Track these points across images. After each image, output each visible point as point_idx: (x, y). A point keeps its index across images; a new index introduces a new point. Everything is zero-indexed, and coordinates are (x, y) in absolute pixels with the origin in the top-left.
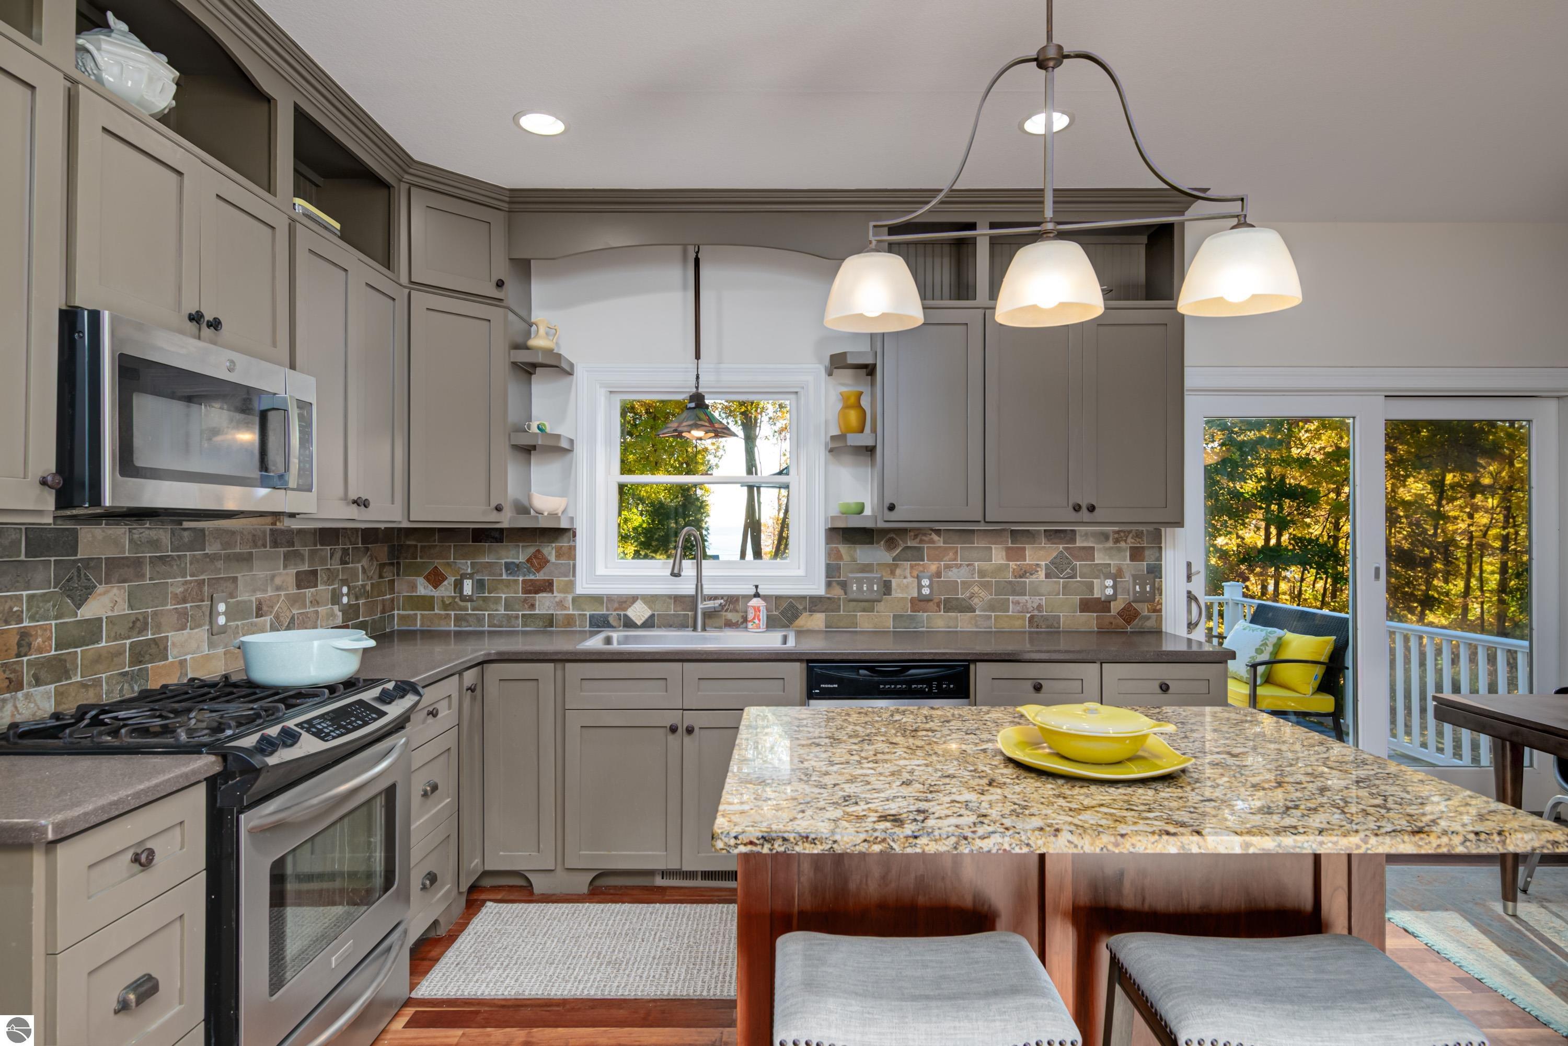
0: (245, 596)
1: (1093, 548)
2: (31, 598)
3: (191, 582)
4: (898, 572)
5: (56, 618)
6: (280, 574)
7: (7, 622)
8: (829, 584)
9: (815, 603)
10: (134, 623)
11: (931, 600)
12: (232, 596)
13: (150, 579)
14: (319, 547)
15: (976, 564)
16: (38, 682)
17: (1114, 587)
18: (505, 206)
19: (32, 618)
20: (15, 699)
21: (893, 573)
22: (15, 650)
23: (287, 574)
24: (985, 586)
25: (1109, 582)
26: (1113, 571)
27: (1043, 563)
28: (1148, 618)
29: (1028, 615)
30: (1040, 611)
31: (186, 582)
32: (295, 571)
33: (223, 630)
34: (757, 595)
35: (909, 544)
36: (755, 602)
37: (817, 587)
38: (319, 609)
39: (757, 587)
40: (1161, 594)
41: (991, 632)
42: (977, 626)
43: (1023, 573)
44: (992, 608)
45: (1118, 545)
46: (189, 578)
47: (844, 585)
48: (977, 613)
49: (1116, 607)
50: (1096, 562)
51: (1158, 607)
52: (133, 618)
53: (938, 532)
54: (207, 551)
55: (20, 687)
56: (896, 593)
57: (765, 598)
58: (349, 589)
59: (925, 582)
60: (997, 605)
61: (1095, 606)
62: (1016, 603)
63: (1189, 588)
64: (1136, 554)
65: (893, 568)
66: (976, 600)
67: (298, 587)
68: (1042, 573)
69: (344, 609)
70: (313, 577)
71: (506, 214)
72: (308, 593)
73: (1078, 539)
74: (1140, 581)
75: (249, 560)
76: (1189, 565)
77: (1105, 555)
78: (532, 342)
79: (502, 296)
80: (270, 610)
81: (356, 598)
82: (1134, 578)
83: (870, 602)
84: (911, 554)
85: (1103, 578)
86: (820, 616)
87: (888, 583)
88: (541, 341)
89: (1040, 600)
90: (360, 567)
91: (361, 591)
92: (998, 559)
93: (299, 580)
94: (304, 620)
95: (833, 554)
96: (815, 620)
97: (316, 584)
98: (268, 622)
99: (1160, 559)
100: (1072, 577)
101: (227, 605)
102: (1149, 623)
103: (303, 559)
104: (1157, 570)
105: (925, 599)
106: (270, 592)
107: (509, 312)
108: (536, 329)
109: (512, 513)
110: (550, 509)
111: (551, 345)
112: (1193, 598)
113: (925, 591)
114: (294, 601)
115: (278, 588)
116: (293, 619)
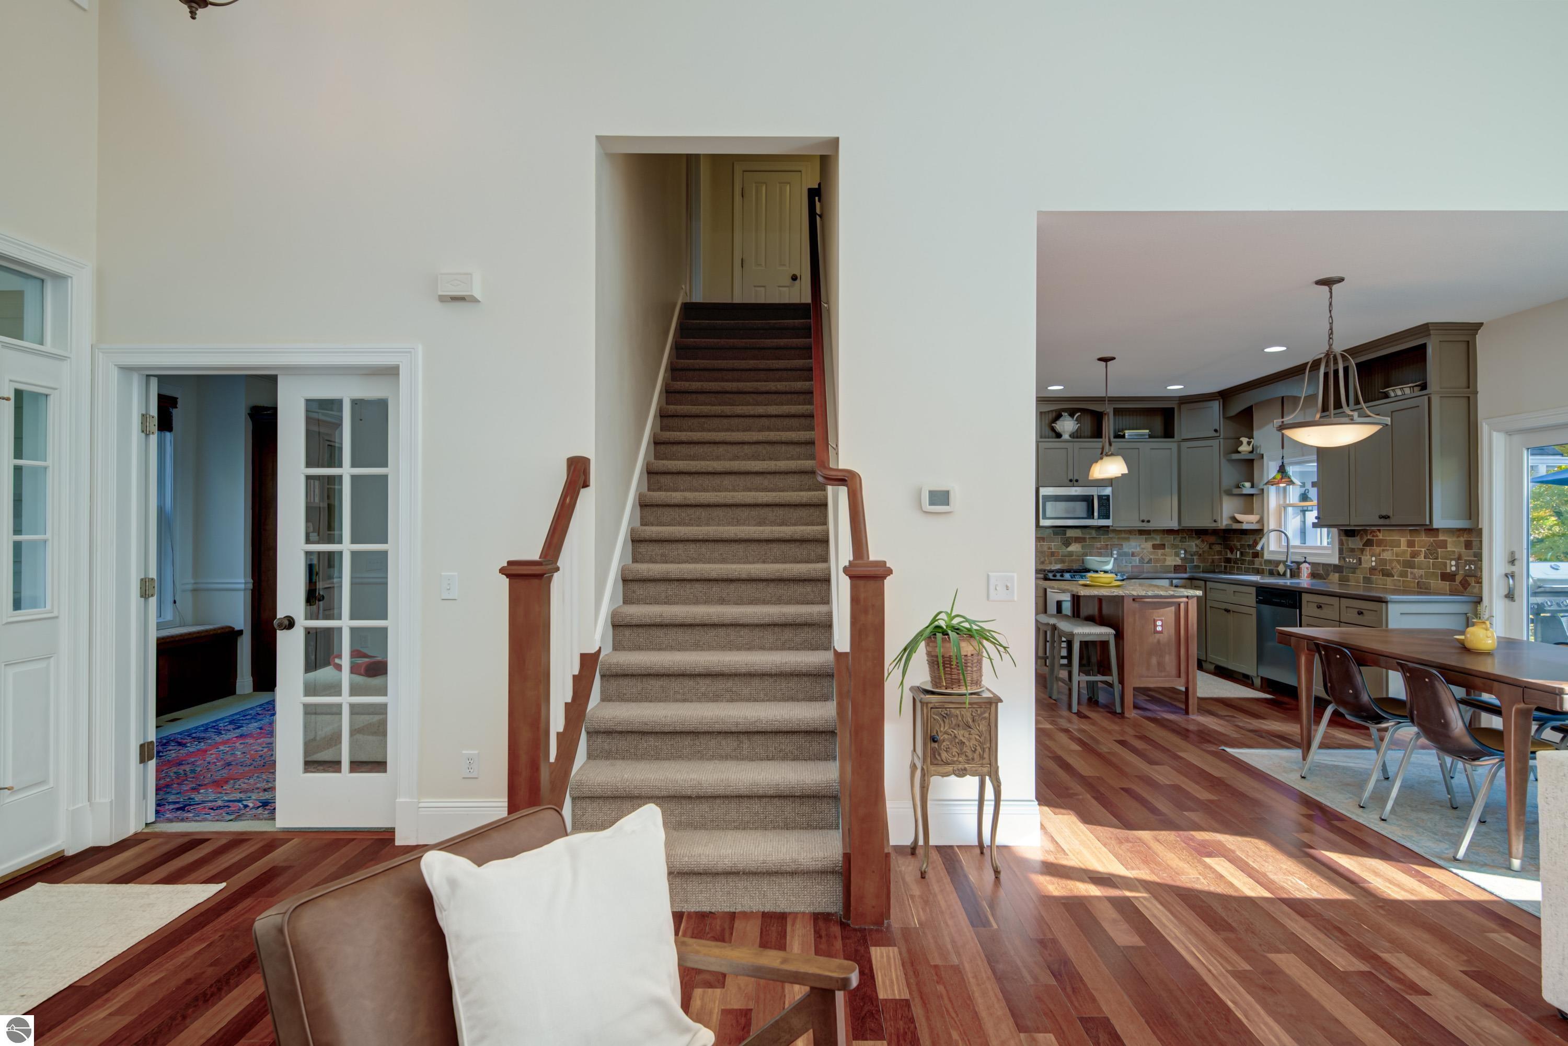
0: (1125, 550)
1: (1446, 541)
2: (1054, 545)
3: (1105, 544)
4: (1364, 553)
5: (1061, 550)
6: (1144, 544)
7: (1049, 550)
8: (1340, 558)
9: (1337, 568)
11: (1376, 569)
12: (1120, 549)
14: (1166, 536)
15: (1395, 549)
16: (1056, 563)
17: (1457, 566)
18: (1220, 398)
19: (1055, 550)
21: (1362, 553)
22: (1050, 556)
24: (1398, 561)
25: (1453, 563)
26: (1456, 556)
27: (1423, 550)
28: (1474, 587)
29: (1417, 581)
30: (1422, 579)
31: (1101, 544)
32: (1152, 544)
34: (1305, 562)
35: (1369, 537)
36: (1306, 565)
37: (1335, 560)
38: (1167, 558)
39: (1305, 558)
40: (1481, 572)
41: (1400, 590)
42: (1395, 586)
43: (1414, 555)
44: (1401, 576)
45: (1459, 539)
47: (1344, 559)
48: (1395, 578)
49: (1458, 578)
50: (1449, 549)
51: (1480, 580)
52: (1083, 552)
53: (1379, 530)
54: (1109, 536)
55: (1051, 564)
56: (1364, 565)
57: (1309, 563)
58: (1186, 551)
59: (1374, 559)
60: (1403, 574)
61: (1447, 577)
62: (1412, 573)
63: (1513, 569)
64: (1468, 545)
65: (1362, 551)
66: (1395, 570)
67: (1154, 549)
68: (1423, 556)
69: (1182, 559)
70: (1162, 546)
71: (1221, 401)
72: (1160, 551)
73: (1440, 536)
74: (1469, 562)
75: (1128, 539)
76: (1513, 553)
77: (1454, 545)
78: (1240, 449)
79: (1218, 435)
80: (1138, 555)
81: (1192, 555)
82: (1466, 561)
83: (1354, 569)
84: (1369, 543)
85: (1451, 560)
86: (1337, 575)
87: (1360, 559)
88: (1244, 448)
89: (1422, 572)
90: (1194, 544)
91: (1196, 553)
92: (1404, 547)
93: (1155, 547)
94: (1157, 561)
95: (1341, 543)
96: (1335, 577)
97: (1164, 548)
98: (1137, 559)
99: (1481, 548)
100: (1437, 558)
101: (1118, 552)
102: (1476, 590)
103: (1156, 540)
104: (1479, 556)
105: (1372, 569)
106: (1138, 549)
107: (1222, 440)
108: (1241, 443)
109: (1229, 522)
110: (1248, 521)
111: (1250, 448)
112: (1513, 577)
113: (1374, 564)
114: (1151, 553)
115: (1142, 548)
116: (1151, 559)
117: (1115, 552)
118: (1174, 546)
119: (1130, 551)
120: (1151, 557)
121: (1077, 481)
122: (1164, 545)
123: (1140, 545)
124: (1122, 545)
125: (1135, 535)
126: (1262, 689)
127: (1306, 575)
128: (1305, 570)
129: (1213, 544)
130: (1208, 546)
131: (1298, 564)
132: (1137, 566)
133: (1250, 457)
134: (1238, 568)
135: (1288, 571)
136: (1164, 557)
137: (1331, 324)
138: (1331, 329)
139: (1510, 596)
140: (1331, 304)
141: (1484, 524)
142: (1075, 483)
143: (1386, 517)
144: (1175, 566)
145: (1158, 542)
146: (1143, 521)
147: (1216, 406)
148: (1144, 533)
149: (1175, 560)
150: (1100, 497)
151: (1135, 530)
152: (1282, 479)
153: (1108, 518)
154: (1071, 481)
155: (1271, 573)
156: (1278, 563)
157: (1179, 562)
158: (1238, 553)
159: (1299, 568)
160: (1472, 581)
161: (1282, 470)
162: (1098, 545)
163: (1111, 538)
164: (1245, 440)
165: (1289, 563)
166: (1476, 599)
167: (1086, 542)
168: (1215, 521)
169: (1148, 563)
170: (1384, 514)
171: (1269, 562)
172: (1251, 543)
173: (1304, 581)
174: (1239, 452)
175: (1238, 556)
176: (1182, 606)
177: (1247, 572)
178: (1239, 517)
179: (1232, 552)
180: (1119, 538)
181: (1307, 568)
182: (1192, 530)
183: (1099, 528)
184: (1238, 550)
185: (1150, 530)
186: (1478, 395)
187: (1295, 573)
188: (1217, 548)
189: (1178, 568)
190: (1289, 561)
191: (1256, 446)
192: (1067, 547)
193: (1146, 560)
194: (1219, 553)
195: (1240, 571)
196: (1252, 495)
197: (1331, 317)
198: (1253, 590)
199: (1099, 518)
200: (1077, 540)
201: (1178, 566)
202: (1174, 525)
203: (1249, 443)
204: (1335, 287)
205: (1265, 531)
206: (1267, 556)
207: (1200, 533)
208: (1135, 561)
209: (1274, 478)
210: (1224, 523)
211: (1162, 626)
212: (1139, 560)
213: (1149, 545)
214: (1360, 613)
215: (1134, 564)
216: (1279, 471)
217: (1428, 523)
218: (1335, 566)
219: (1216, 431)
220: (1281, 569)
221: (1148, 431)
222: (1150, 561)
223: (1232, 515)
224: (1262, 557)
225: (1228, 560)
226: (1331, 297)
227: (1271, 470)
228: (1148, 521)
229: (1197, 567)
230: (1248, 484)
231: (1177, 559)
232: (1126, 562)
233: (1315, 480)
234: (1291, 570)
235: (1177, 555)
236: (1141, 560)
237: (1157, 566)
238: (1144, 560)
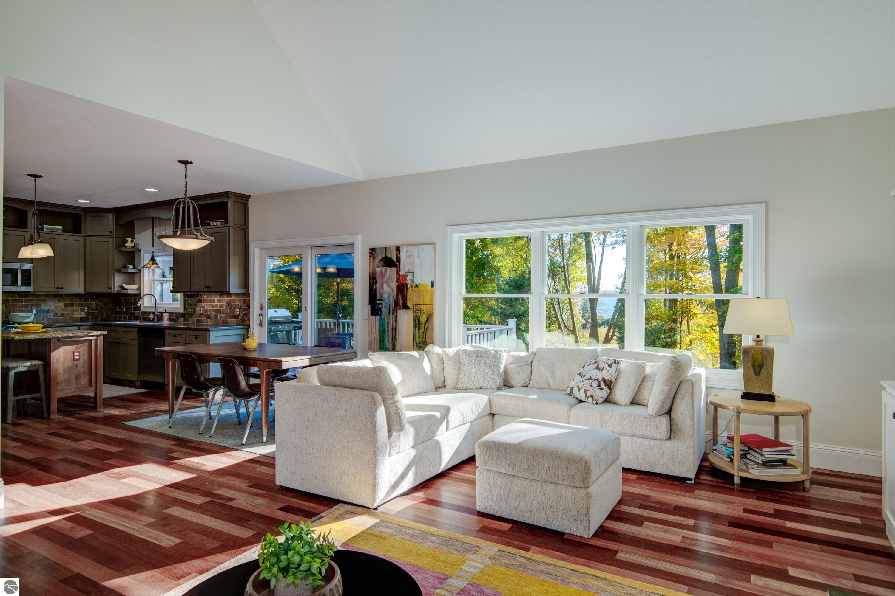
0: (43, 308)
1: (235, 299)
6: (57, 304)
12: (38, 307)
14: (74, 298)
15: (212, 304)
17: (239, 311)
18: (114, 212)
21: (196, 307)
24: (213, 310)
25: (238, 310)
26: (239, 306)
27: (225, 304)
28: (247, 321)
29: (222, 320)
30: (224, 319)
32: (64, 303)
34: (166, 312)
35: (199, 298)
36: (165, 314)
37: (182, 311)
39: (165, 310)
40: (250, 314)
41: (215, 324)
42: (212, 323)
43: (221, 307)
45: (240, 298)
46: (25, 303)
47: (187, 309)
48: (212, 319)
49: (240, 318)
50: (236, 303)
51: (249, 318)
53: (205, 294)
54: (29, 298)
56: (197, 313)
57: (168, 313)
58: (88, 308)
59: (202, 309)
60: (216, 317)
61: (236, 317)
62: (220, 316)
63: (262, 312)
64: (244, 301)
65: (196, 305)
66: (212, 315)
67: (65, 307)
68: (225, 307)
69: (86, 313)
70: (72, 305)
71: (114, 214)
72: (70, 308)
73: (233, 296)
74: (245, 310)
75: (45, 300)
76: (262, 304)
77: (238, 301)
78: (127, 245)
79: (112, 235)
80: (53, 311)
81: (93, 311)
82: (243, 309)
83: (191, 315)
84: (200, 301)
85: (237, 308)
86: (183, 319)
87: (195, 309)
88: (129, 244)
89: (224, 315)
90: (94, 303)
91: (95, 309)
92: (216, 302)
93: (65, 305)
94: (68, 314)
95: (185, 301)
96: (182, 320)
97: (73, 306)
98: (52, 314)
99: (249, 303)
100: (231, 308)
101: (36, 309)
102: (247, 323)
103: (67, 301)
104: (249, 306)
105: (202, 314)
106: (53, 307)
107: (114, 239)
108: (127, 241)
109: (119, 289)
110: (131, 288)
111: (132, 245)
112: (262, 315)
113: (202, 312)
114: (63, 310)
115: (56, 307)
116: (63, 314)
117: (34, 310)
118: (80, 305)
119: (47, 309)
120: (63, 312)
122: (73, 304)
123: (54, 305)
124: (40, 304)
125: (51, 297)
126: (140, 388)
127: (166, 319)
128: (166, 317)
129: (108, 303)
130: (104, 305)
131: (162, 313)
132: (51, 319)
133: (132, 250)
134: (124, 317)
135: (156, 318)
136: (73, 312)
137: (186, 185)
138: (186, 187)
139: (261, 325)
140: (186, 174)
141: (251, 291)
143: (209, 287)
144: (80, 317)
145: (68, 302)
146: (58, 288)
147: (111, 217)
148: (58, 296)
149: (81, 314)
150: (23, 271)
151: (51, 294)
152: (152, 264)
153: (30, 285)
155: (145, 319)
156: (149, 313)
157: (83, 315)
158: (124, 308)
159: (162, 316)
160: (246, 318)
161: (153, 259)
162: (20, 304)
163: (31, 300)
164: (129, 240)
165: (156, 313)
166: (247, 327)
167: (10, 303)
168: (110, 288)
169: (60, 316)
170: (208, 286)
171: (144, 313)
172: (133, 302)
173: (165, 322)
174: (126, 247)
175: (124, 310)
176: (93, 342)
177: (130, 319)
178: (125, 286)
179: (120, 308)
180: (37, 300)
181: (167, 315)
182: (93, 294)
183: (20, 292)
184: (124, 306)
185: (62, 295)
186: (249, 230)
187: (160, 319)
188: (110, 305)
189: (83, 319)
190: (156, 312)
191: (136, 244)
193: (59, 315)
194: (111, 308)
195: (125, 319)
196: (133, 273)
197: (186, 181)
198: (136, 330)
199: (22, 285)
201: (83, 317)
202: (81, 290)
203: (132, 242)
204: (188, 166)
205: (142, 295)
206: (142, 310)
207: (99, 296)
208: (50, 315)
209: (148, 264)
210: (116, 289)
211: (79, 355)
212: (54, 315)
213: (61, 304)
214: (196, 338)
215: (49, 317)
216: (151, 260)
217: (228, 290)
218: (182, 314)
219: (111, 232)
220: (151, 316)
221: (61, 227)
222: (62, 315)
223: (121, 285)
224: (140, 310)
225: (117, 313)
226: (186, 171)
227: (146, 258)
228: (62, 288)
229: (97, 318)
230: (131, 267)
231: (82, 313)
232: (44, 316)
233: (172, 266)
234: (157, 317)
235: (82, 310)
236: (56, 314)
237: (68, 318)
238: (58, 314)
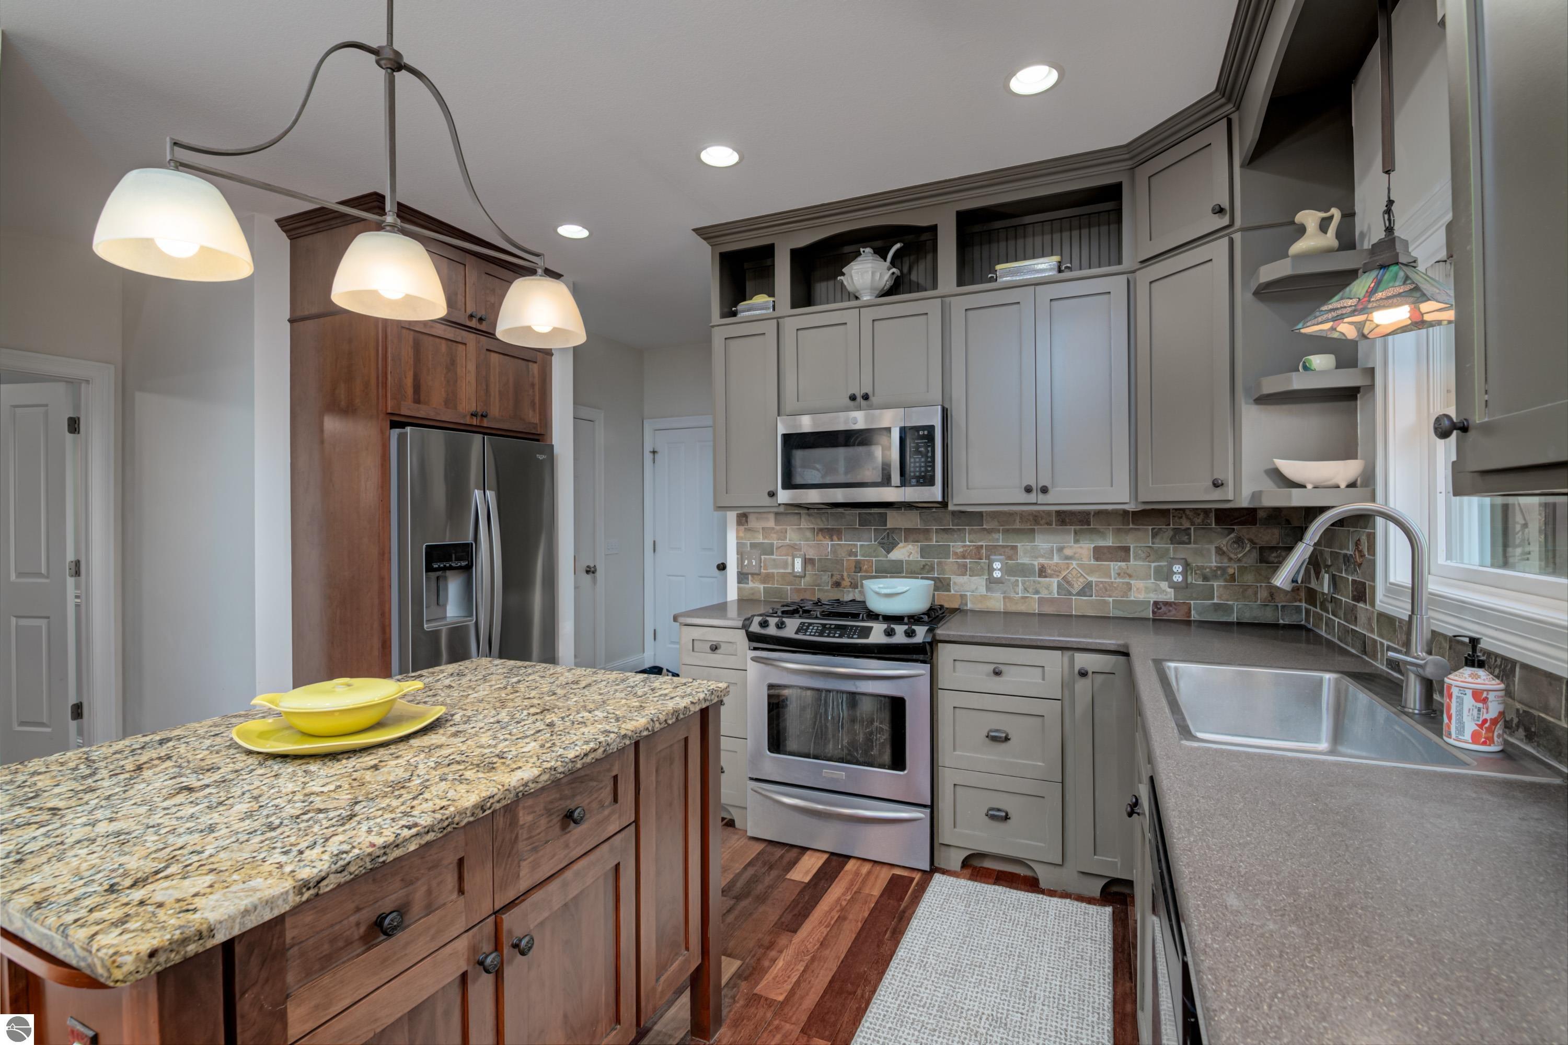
0: (1023, 559)
2: (861, 546)
3: (969, 546)
5: (875, 557)
6: (1071, 547)
7: (850, 556)
10: (924, 566)
12: (1010, 558)
13: (936, 542)
14: (1131, 526)
19: (863, 556)
20: (854, 592)
22: (853, 569)
23: (1081, 547)
31: (965, 546)
32: (1093, 546)
33: (999, 581)
38: (1132, 582)
46: (968, 543)
52: (924, 563)
54: (984, 527)
58: (1187, 565)
67: (1097, 559)
69: (1174, 586)
70: (1123, 553)
72: (1115, 566)
75: (1031, 535)
79: (1227, 223)
80: (1057, 573)
81: (1205, 578)
88: (1311, 240)
93: (1099, 554)
94: (1107, 588)
97: (1126, 559)
98: (1054, 582)
101: (1004, 564)
106: (1056, 559)
107: (1237, 235)
108: (1304, 225)
110: (1323, 481)
111: (1332, 238)
114: (1091, 571)
115: (1067, 558)
116: (1089, 585)
117: (997, 565)
118: (1152, 554)
119: (1036, 563)
120: (1090, 579)
121: (866, 397)
122: (1126, 550)
123: (1060, 550)
124: (1014, 548)
125: (1049, 524)
129: (1273, 549)
130: (1255, 555)
132: (1052, 601)
136: (1127, 580)
142: (863, 403)
144: (1156, 603)
145: (1109, 542)
146: (1028, 490)
149: (1157, 590)
151: (1049, 513)
153: (931, 482)
154: (853, 398)
157: (1167, 594)
158: (1328, 578)
162: (954, 547)
164: (1314, 215)
167: (931, 540)
168: (1217, 484)
169: (1082, 593)
175: (1326, 589)
178: (1291, 468)
179: (1319, 574)
180: (1006, 532)
182: (1206, 512)
185: (1087, 514)
189: (1164, 609)
192: (888, 552)
193: (1077, 586)
199: (903, 484)
200: (910, 534)
201: (1166, 604)
203: (1332, 221)
206: (1382, 603)
208: (1048, 587)
212: (1059, 586)
213: (1085, 550)
215: (1044, 594)
219: (1220, 211)
221: (1055, 258)
222: (1086, 589)
223: (1271, 464)
228: (1044, 490)
231: (1164, 585)
232: (1026, 589)
235: (1166, 575)
236: (1065, 587)
237: (1108, 603)
238: (1072, 586)
